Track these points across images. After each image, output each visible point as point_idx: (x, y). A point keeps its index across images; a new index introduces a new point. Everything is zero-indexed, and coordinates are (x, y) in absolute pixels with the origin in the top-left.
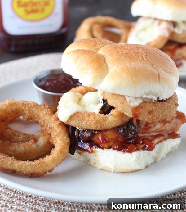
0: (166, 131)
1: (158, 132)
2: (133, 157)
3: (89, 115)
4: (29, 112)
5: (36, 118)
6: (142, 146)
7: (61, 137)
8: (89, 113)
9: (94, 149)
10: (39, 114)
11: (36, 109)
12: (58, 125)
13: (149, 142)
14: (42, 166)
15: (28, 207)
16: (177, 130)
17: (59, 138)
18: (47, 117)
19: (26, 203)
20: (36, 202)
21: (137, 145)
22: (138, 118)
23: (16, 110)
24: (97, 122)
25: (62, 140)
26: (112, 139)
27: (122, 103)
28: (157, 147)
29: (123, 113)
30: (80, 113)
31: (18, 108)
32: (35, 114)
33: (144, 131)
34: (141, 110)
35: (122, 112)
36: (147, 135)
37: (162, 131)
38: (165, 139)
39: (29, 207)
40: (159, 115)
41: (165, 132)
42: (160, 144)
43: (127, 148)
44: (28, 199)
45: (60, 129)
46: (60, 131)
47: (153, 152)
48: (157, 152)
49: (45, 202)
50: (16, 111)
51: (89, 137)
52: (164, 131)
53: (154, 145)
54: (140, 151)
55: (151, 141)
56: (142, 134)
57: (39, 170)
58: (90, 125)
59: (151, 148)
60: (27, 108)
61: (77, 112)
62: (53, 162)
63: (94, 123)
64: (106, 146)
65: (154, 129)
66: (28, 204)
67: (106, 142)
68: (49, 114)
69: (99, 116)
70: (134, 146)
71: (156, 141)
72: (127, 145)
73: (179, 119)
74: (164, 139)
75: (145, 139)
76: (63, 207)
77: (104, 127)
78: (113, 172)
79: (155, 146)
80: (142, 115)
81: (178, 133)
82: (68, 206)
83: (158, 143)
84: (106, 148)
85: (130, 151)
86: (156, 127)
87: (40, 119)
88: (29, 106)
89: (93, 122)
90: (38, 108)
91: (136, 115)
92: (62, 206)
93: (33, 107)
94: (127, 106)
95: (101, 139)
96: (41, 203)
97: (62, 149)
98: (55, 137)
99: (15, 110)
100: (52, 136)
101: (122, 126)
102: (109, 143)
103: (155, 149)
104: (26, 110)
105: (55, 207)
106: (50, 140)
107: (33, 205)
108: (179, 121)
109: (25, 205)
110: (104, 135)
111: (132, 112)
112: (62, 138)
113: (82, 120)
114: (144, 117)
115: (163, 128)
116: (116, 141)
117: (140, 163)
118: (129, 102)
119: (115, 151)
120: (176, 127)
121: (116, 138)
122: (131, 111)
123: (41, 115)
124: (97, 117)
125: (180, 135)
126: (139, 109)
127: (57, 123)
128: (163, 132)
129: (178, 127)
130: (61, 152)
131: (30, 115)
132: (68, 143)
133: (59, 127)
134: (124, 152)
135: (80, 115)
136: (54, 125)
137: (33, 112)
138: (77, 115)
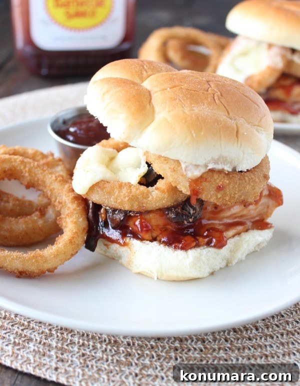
0: (249, 217)
1: (236, 218)
2: (188, 257)
3: (121, 186)
4: (30, 175)
5: (40, 184)
6: (206, 240)
7: (74, 218)
8: (122, 183)
9: (128, 240)
10: (45, 180)
11: (41, 171)
12: (72, 199)
13: (217, 234)
14: (37, 261)
15: (15, 332)
16: (268, 216)
17: (71, 219)
18: (56, 186)
19: (12, 326)
20: (29, 326)
21: (198, 238)
22: (200, 197)
23: (10, 170)
24: (134, 199)
25: (76, 223)
26: (157, 226)
27: (174, 170)
28: (231, 243)
29: (176, 187)
30: (108, 182)
31: (14, 167)
32: (38, 179)
33: (212, 215)
34: (204, 184)
35: (174, 185)
36: (217, 222)
37: (242, 216)
38: (247, 231)
39: (17, 332)
40: (235, 194)
41: (248, 219)
42: (237, 238)
43: (180, 242)
44: (18, 319)
45: (75, 206)
46: (75, 209)
47: (224, 251)
48: (231, 251)
49: (43, 326)
50: (9, 172)
51: (120, 220)
52: (246, 218)
53: (225, 239)
54: (202, 248)
55: (221, 232)
56: (209, 220)
57: (32, 268)
58: (122, 203)
59: (220, 245)
60: (27, 169)
61: (102, 181)
62: (56, 256)
63: (128, 200)
64: (147, 236)
65: (228, 214)
66: (15, 328)
67: (147, 231)
68: (60, 181)
69: (137, 189)
70: (193, 239)
71: (231, 232)
72: (182, 237)
73: (272, 199)
74: (245, 229)
75: (212, 230)
76: (70, 338)
77: (143, 207)
78: (156, 279)
79: (226, 241)
80: (206, 193)
81: (269, 220)
82: (78, 336)
83: (233, 236)
84: (147, 240)
85: (185, 248)
86: (232, 209)
87: (45, 187)
88: (30, 165)
89: (127, 198)
90: (44, 171)
91: (195, 192)
92: (70, 335)
93: (37, 168)
94: (182, 175)
95: (139, 226)
96: (37, 327)
97: (73, 238)
98: (66, 218)
99: (8, 170)
100: (62, 216)
101: (175, 207)
102: (152, 232)
103: (227, 246)
104: (26, 171)
105: (58, 336)
106: (58, 222)
107: (22, 330)
108: (271, 203)
109: (10, 329)
110: (145, 219)
111: (190, 186)
112: (75, 220)
113: (110, 193)
114: (210, 196)
115: (245, 212)
116: (164, 230)
117: (200, 267)
118: (185, 171)
119: (162, 245)
120: (267, 212)
121: (165, 225)
122: (188, 184)
123: (48, 182)
124: (134, 190)
125: (271, 224)
126: (201, 182)
127: (71, 195)
128: (244, 218)
129: (269, 211)
130: (71, 242)
131: (31, 180)
132: (84, 229)
133: (73, 202)
134: (175, 247)
135: (107, 185)
136: (66, 199)
137: (36, 175)
138: (101, 185)
